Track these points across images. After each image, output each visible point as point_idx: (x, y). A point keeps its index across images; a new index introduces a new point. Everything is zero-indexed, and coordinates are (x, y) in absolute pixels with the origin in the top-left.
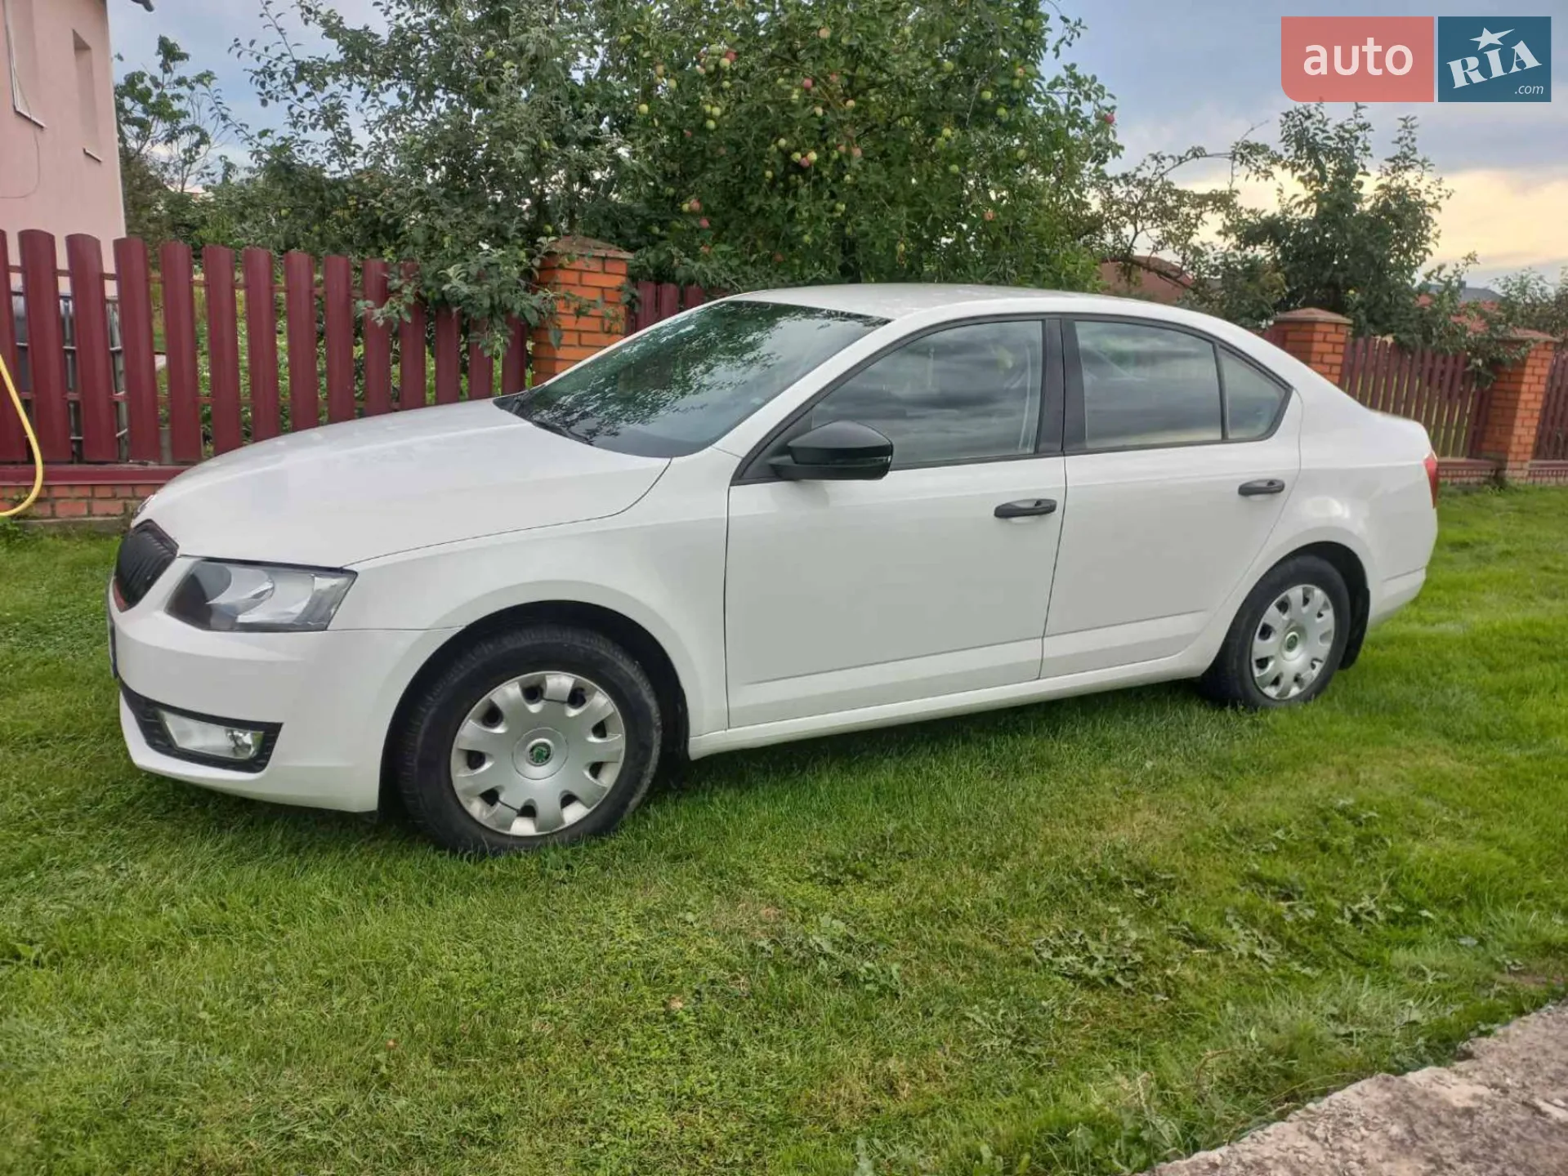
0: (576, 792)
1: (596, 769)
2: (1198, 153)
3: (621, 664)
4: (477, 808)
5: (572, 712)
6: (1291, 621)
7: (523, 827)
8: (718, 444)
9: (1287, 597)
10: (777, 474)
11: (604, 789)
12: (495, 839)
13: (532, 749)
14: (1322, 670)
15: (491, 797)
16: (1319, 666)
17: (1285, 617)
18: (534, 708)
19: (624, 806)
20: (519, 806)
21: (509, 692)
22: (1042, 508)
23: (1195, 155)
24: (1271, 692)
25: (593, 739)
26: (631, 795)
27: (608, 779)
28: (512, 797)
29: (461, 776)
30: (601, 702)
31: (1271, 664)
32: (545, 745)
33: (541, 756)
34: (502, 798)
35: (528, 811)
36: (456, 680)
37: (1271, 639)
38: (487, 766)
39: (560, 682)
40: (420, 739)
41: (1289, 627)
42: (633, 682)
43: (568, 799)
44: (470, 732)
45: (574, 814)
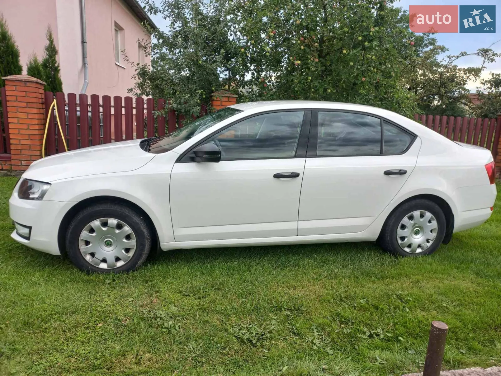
0: (120, 257)
1: (127, 250)
2: (464, 54)
3: (134, 218)
4: (88, 258)
5: (117, 231)
6: (415, 224)
7: (103, 266)
8: (173, 150)
9: (412, 214)
10: (192, 160)
11: (129, 257)
12: (94, 268)
13: (106, 242)
14: (433, 244)
15: (93, 255)
16: (431, 242)
17: (412, 222)
18: (104, 229)
19: (137, 263)
20: (101, 259)
21: (96, 223)
22: (295, 175)
23: (463, 55)
24: (407, 250)
25: (125, 240)
26: (139, 260)
27: (131, 254)
28: (99, 256)
29: (82, 247)
30: (127, 229)
31: (406, 239)
32: (110, 241)
33: (109, 244)
34: (96, 256)
35: (104, 261)
36: (79, 218)
37: (406, 230)
38: (90, 245)
39: (113, 222)
40: (69, 235)
41: (414, 226)
42: (138, 224)
43: (118, 259)
44: (84, 234)
45: (120, 264)
